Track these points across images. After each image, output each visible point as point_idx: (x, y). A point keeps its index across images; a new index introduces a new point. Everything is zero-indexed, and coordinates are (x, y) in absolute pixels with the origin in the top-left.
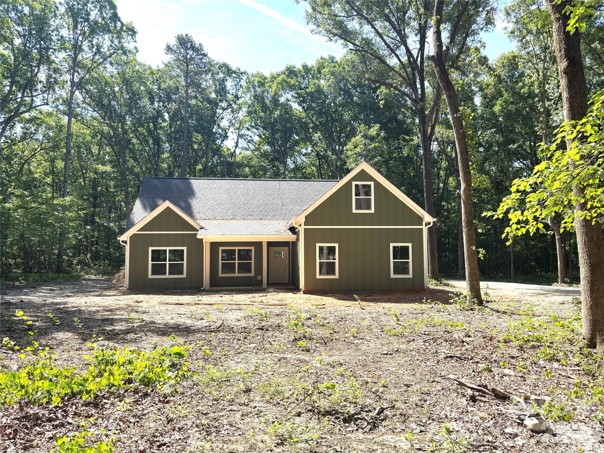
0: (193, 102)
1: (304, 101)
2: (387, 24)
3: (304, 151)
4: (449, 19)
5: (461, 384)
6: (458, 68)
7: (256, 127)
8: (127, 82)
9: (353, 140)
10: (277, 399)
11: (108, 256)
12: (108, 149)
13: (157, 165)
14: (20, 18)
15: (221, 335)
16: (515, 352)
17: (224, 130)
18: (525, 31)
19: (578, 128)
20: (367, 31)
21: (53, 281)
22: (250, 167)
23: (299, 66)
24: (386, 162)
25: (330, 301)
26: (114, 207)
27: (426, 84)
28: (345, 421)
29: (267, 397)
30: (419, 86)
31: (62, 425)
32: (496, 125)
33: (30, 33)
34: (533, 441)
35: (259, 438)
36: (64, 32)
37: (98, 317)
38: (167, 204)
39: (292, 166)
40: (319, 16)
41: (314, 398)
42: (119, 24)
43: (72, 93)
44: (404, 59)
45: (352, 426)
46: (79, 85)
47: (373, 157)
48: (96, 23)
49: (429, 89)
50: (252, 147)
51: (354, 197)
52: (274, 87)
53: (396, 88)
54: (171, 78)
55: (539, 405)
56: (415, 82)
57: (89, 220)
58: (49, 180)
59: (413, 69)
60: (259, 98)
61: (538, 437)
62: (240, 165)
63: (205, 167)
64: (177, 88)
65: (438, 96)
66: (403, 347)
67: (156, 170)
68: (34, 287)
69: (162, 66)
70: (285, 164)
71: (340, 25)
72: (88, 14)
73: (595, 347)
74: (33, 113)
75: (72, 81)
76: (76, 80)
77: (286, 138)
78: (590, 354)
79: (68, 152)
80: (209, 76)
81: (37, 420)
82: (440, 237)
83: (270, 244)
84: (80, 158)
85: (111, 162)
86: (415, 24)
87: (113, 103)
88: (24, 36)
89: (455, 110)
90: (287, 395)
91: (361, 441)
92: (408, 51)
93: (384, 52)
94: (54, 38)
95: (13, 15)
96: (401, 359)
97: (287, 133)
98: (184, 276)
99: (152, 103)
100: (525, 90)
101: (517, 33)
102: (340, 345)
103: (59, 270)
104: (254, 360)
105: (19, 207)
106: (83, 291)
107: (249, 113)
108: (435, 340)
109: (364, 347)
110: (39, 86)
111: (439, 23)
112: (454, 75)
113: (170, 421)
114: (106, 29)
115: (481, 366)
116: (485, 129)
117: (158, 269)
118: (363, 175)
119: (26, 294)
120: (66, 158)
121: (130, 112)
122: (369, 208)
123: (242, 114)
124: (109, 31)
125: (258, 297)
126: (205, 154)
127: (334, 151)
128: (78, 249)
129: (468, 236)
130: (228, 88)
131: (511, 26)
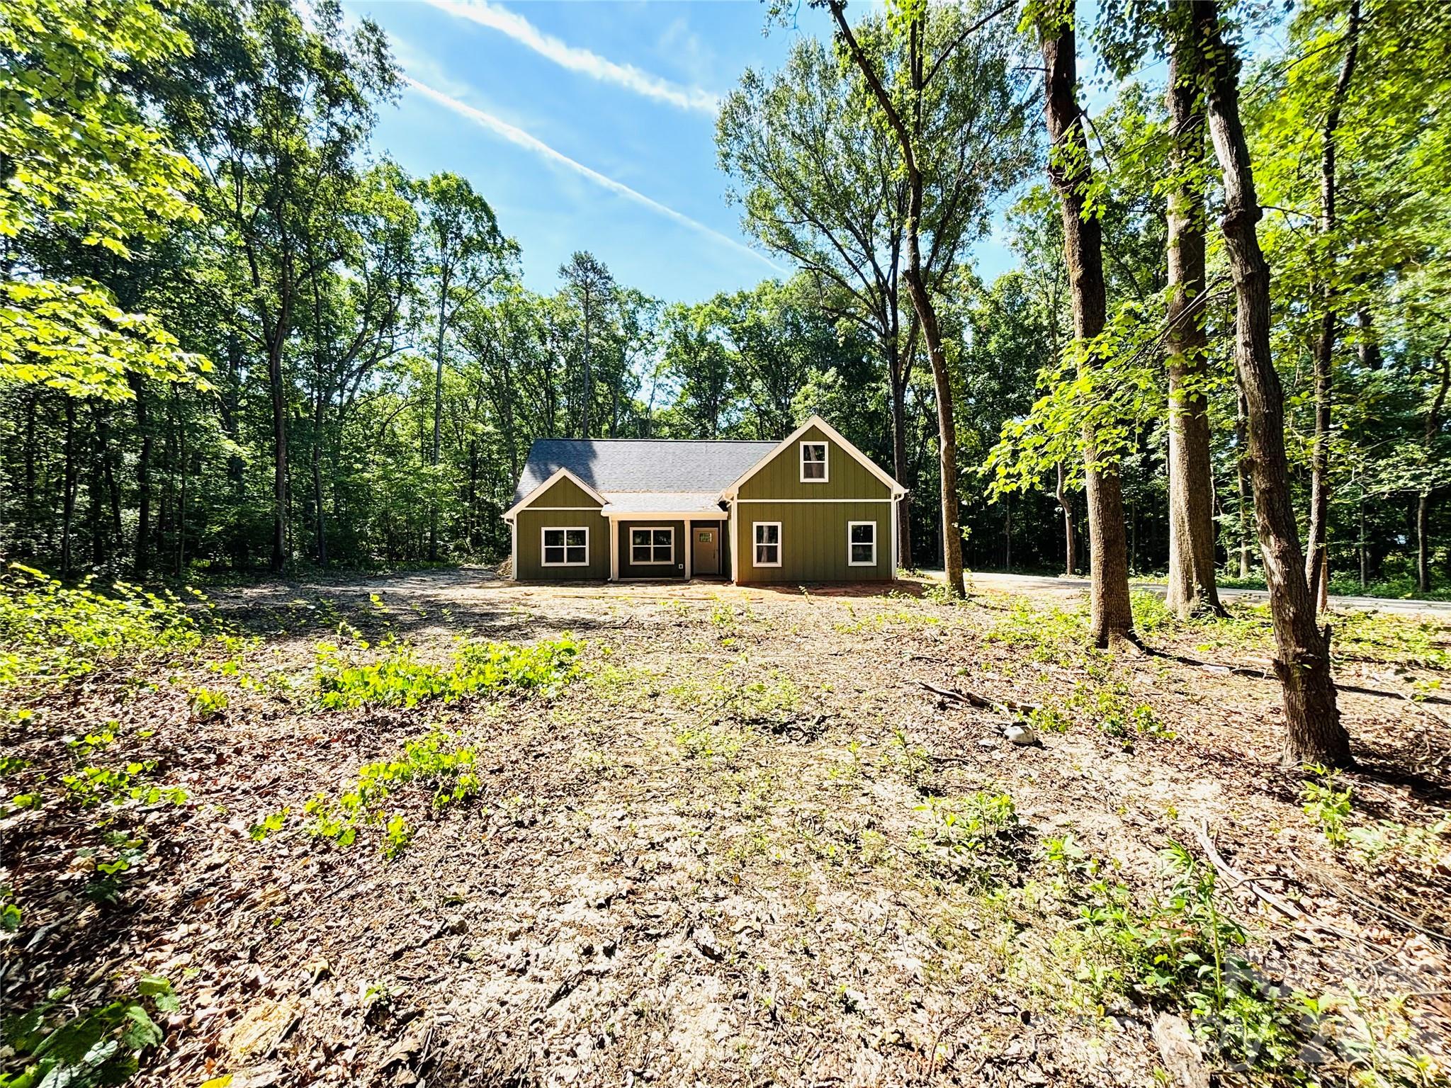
0: (595, 341)
1: (740, 339)
2: (849, 233)
3: (740, 405)
4: (930, 225)
5: (927, 688)
6: (942, 292)
7: (677, 374)
8: (510, 316)
9: (803, 389)
10: (692, 704)
11: (493, 542)
12: (489, 403)
13: (552, 425)
14: (374, 234)
15: (627, 632)
16: (1002, 653)
17: (636, 377)
18: (1031, 243)
19: (1091, 348)
20: (823, 243)
21: (425, 570)
22: (670, 426)
23: (732, 294)
24: (846, 419)
25: (769, 595)
26: (498, 478)
27: (900, 314)
28: (775, 731)
29: (678, 702)
30: (890, 317)
31: (418, 732)
32: (992, 368)
33: (387, 254)
34: (1014, 755)
35: (663, 750)
36: (431, 252)
37: (477, 610)
38: (563, 472)
39: (725, 425)
40: (758, 223)
41: (738, 703)
42: (499, 240)
43: (442, 332)
44: (872, 280)
45: (784, 737)
46: (451, 321)
47: (828, 412)
48: (471, 239)
49: (904, 322)
50: (673, 400)
51: (802, 462)
52: (700, 320)
53: (860, 319)
54: (567, 309)
55: (1026, 713)
56: (884, 311)
57: (468, 493)
58: (417, 444)
59: (883, 293)
60: (681, 336)
61: (1021, 750)
62: (657, 425)
63: (613, 427)
64: (574, 323)
65: (915, 330)
66: (860, 646)
67: (550, 431)
68: (401, 576)
69: (556, 295)
70: (715, 421)
71: (786, 234)
72: (460, 228)
73: (1105, 646)
74: (395, 358)
75: (442, 315)
76: (448, 313)
77: (716, 388)
78: (1099, 655)
79: (439, 408)
80: (616, 306)
81: (385, 724)
82: (916, 516)
83: (694, 524)
84: (454, 414)
85: (493, 420)
86: (886, 233)
87: (494, 343)
88: (379, 257)
89: (935, 342)
90: (703, 700)
91: (793, 755)
92: (877, 270)
93: (843, 270)
94: (418, 260)
95: (364, 229)
96: (854, 661)
97: (717, 381)
98: (587, 563)
99: (544, 343)
100: (1030, 321)
101: (1021, 245)
102: (777, 644)
103: (433, 557)
104: (666, 659)
105: (381, 478)
106: (460, 582)
107: (669, 355)
108: (899, 638)
109: (808, 647)
110: (401, 323)
111: (915, 226)
112: (937, 301)
113: (552, 728)
114: (483, 247)
115: (957, 669)
116: (976, 372)
117: (554, 555)
118: (814, 433)
119: (391, 585)
120: (437, 415)
121: (515, 354)
122: (822, 476)
123: (659, 357)
124: (488, 250)
125: (678, 589)
126: (613, 410)
127: (779, 404)
128: (455, 533)
129: (949, 509)
130: (640, 323)
131: (1014, 236)
